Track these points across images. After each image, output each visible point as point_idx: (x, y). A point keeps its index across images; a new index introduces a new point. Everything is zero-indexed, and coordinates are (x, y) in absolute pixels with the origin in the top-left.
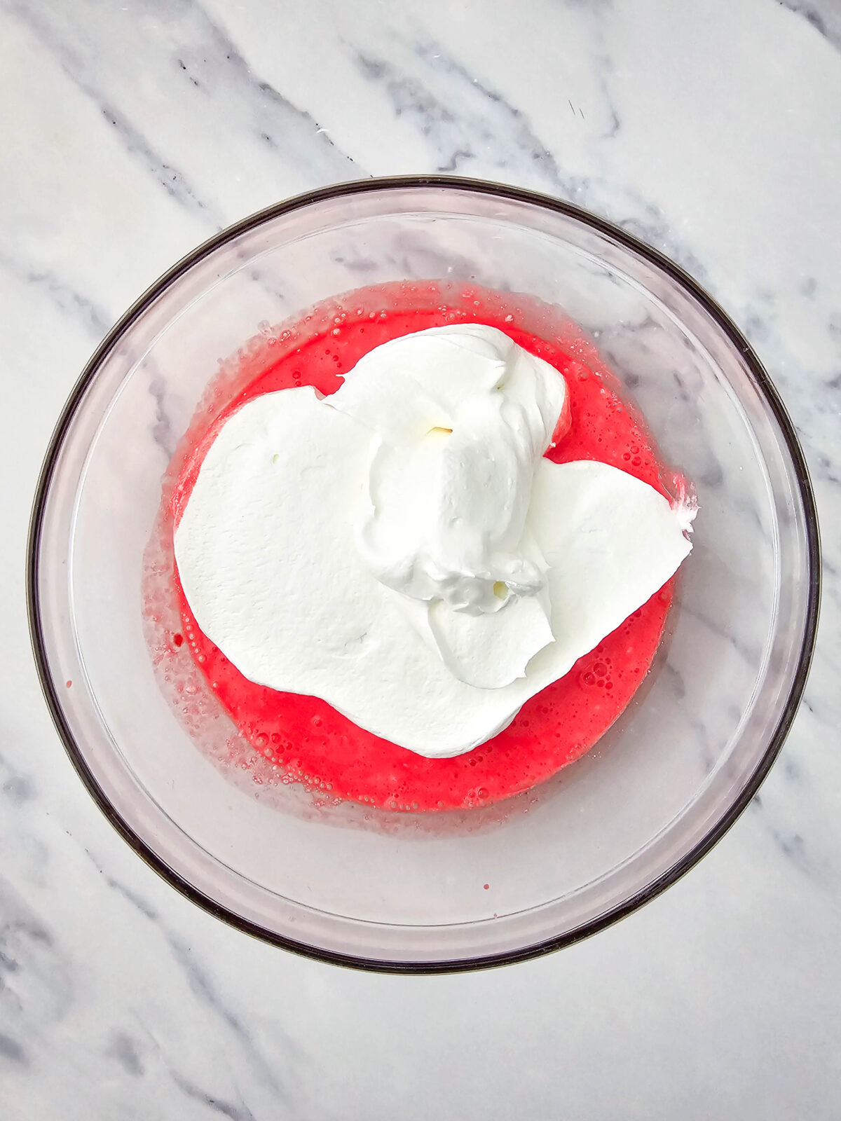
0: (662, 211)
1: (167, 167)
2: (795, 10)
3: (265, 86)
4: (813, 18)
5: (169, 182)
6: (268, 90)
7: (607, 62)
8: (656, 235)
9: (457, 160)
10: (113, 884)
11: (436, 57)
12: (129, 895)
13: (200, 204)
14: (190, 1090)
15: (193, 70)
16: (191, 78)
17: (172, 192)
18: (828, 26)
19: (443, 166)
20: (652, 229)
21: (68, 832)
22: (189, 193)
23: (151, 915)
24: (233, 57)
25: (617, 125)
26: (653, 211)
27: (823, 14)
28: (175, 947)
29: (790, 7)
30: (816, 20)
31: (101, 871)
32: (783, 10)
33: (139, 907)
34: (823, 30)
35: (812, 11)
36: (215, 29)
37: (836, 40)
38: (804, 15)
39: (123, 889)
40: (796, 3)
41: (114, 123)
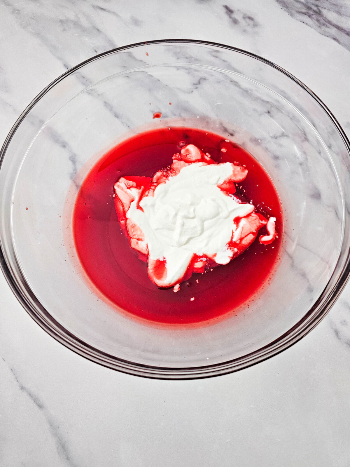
2: (328, 37)
4: (334, 39)
9: (201, 81)
10: (22, 388)
12: (30, 395)
13: (98, 95)
18: (341, 42)
19: (195, 83)
21: (3, 359)
23: (40, 406)
27: (338, 38)
28: (51, 426)
29: (326, 36)
30: (336, 40)
31: (17, 381)
32: (323, 36)
33: (34, 402)
34: (339, 42)
35: (334, 37)
36: (110, 41)
37: (345, 45)
38: (332, 38)
39: (27, 391)
40: (328, 35)
41: (68, 68)
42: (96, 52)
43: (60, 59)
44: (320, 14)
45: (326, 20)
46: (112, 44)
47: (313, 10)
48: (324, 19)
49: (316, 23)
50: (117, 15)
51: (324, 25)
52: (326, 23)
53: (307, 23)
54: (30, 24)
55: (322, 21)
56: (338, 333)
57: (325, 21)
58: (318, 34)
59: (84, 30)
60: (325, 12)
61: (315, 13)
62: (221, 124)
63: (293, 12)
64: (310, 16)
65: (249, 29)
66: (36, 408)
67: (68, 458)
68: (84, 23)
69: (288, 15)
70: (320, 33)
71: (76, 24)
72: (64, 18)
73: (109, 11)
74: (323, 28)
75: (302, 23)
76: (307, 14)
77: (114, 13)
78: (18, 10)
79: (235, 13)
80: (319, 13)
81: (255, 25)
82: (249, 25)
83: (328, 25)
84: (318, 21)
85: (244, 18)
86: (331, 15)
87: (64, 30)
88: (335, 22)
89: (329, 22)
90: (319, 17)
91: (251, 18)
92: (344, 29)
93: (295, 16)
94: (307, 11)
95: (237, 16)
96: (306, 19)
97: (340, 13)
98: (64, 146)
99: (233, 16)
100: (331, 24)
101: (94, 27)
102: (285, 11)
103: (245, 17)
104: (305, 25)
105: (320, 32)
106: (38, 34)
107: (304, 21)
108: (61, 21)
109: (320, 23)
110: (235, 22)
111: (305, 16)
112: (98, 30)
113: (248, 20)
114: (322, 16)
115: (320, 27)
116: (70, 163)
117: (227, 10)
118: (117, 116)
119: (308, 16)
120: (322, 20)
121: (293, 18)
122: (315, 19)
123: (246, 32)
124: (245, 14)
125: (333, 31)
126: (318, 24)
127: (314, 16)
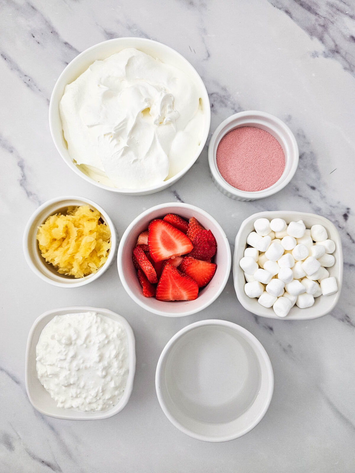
0: (228, 89)
1: (27, 76)
2: (280, 9)
3: (66, 43)
4: (287, 12)
5: (27, 82)
6: (67, 45)
7: (204, 31)
8: (226, 99)
11: (135, 30)
13: (40, 90)
14: (34, 458)
15: (37, 38)
16: (36, 41)
17: (28, 86)
18: (294, 15)
20: (224, 96)
22: (35, 86)
23: (17, 382)
24: (54, 32)
25: (209, 56)
26: (224, 89)
27: (290, 10)
29: (278, 8)
30: (289, 13)
32: (275, 9)
34: (291, 17)
35: (287, 9)
36: (47, 22)
37: (297, 21)
38: (284, 11)
39: (6, 372)
40: (280, 6)
41: (5, 59)
42: (34, 37)
46: (50, 26)
58: (270, 5)
59: (18, 8)
65: (196, 1)
66: (15, 384)
98: (12, 152)
101: (29, 4)
105: (273, 2)
112: (33, 8)
116: (19, 169)
123: (193, 4)
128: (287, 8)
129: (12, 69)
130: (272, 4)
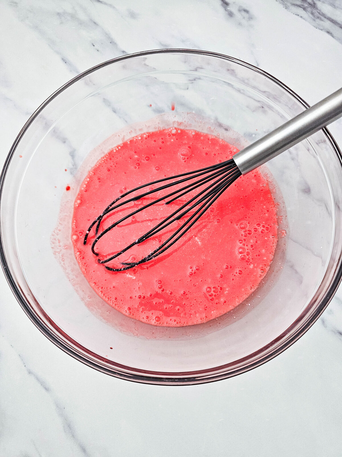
2: (322, 30)
3: (124, 52)
7: (253, 45)
10: (30, 373)
11: (189, 43)
12: (38, 379)
15: (97, 46)
16: (96, 49)
18: (335, 35)
21: (11, 346)
23: (47, 389)
24: (112, 42)
25: (258, 65)
27: (331, 31)
28: (57, 407)
29: (320, 29)
30: (330, 33)
31: (25, 366)
32: (317, 30)
33: (41, 385)
34: (333, 36)
35: (328, 31)
36: (107, 34)
37: (338, 39)
38: (326, 32)
39: (34, 375)
40: (322, 28)
41: (66, 63)
42: (94, 46)
43: (58, 53)
44: (314, 7)
45: (321, 13)
46: (109, 37)
47: (308, 3)
48: (319, 11)
49: (311, 16)
50: (114, 7)
51: (318, 18)
52: (320, 16)
53: (302, 16)
54: (28, 17)
55: (317, 14)
56: (325, 322)
57: (319, 13)
58: (312, 27)
59: (81, 23)
60: (319, 4)
61: (310, 6)
62: (216, 119)
63: (289, 4)
64: (304, 9)
65: (244, 22)
66: (44, 391)
67: (73, 436)
68: (82, 16)
69: (283, 7)
70: (315, 27)
71: (73, 17)
72: (61, 11)
73: (105, 4)
74: (318, 21)
75: (296, 16)
76: (302, 6)
77: (111, 6)
78: (16, 3)
79: (230, 6)
80: (313, 5)
81: (251, 18)
82: (244, 18)
83: (323, 18)
84: (312, 14)
85: (240, 11)
86: (325, 8)
87: (62, 23)
88: (329, 15)
89: (324, 15)
90: (313, 9)
91: (246, 11)
92: (338, 22)
93: (290, 8)
94: (302, 4)
95: (232, 8)
96: (301, 11)
97: (334, 6)
98: (64, 142)
99: (228, 9)
100: (325, 17)
101: (91, 20)
102: (280, 3)
103: (241, 9)
104: (300, 18)
105: (314, 25)
106: (36, 27)
107: (298, 14)
108: (58, 14)
109: (314, 16)
110: (231, 14)
111: (300, 8)
112: (95, 23)
113: (244, 13)
114: (317, 9)
115: (314, 20)
116: (70, 158)
117: (222, 2)
118: (115, 112)
119: (303, 8)
120: (317, 12)
121: (287, 11)
122: (309, 12)
123: (241, 25)
124: (240, 7)
125: (327, 24)
126: (313, 17)
127: (309, 9)
128: (328, 29)
129: (71, 71)
130: (314, 26)
